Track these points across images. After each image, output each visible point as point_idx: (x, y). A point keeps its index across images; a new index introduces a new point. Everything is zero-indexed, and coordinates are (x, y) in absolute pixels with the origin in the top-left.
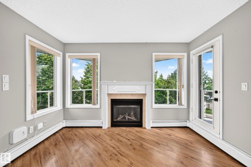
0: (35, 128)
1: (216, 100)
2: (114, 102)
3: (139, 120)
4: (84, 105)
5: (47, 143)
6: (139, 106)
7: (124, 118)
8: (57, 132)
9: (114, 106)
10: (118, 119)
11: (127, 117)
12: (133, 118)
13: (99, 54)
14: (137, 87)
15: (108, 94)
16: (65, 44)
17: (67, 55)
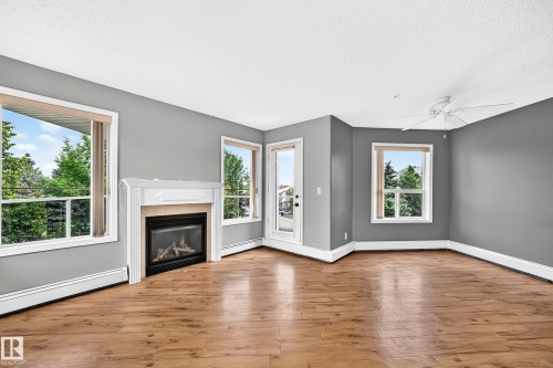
1: (297, 205)
2: (153, 224)
3: (199, 251)
4: (69, 241)
6: (200, 226)
7: (172, 252)
9: (153, 232)
10: (161, 257)
11: (176, 250)
12: (188, 250)
13: (114, 115)
14: (199, 191)
15: (141, 208)
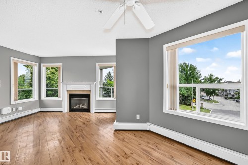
0: (17, 109)
2: (72, 96)
3: (88, 108)
6: (88, 99)
7: (79, 106)
8: (33, 114)
9: (72, 99)
13: (62, 64)
14: (85, 86)
15: (68, 91)
16: (40, 58)
17: (42, 65)
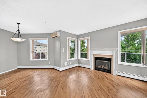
0: (69, 63)
2: (96, 59)
3: (109, 69)
5: (72, 69)
6: (109, 62)
7: (102, 67)
8: (75, 67)
10: (98, 67)
11: (103, 67)
12: (106, 68)
13: (89, 37)
14: (107, 51)
15: (93, 55)
